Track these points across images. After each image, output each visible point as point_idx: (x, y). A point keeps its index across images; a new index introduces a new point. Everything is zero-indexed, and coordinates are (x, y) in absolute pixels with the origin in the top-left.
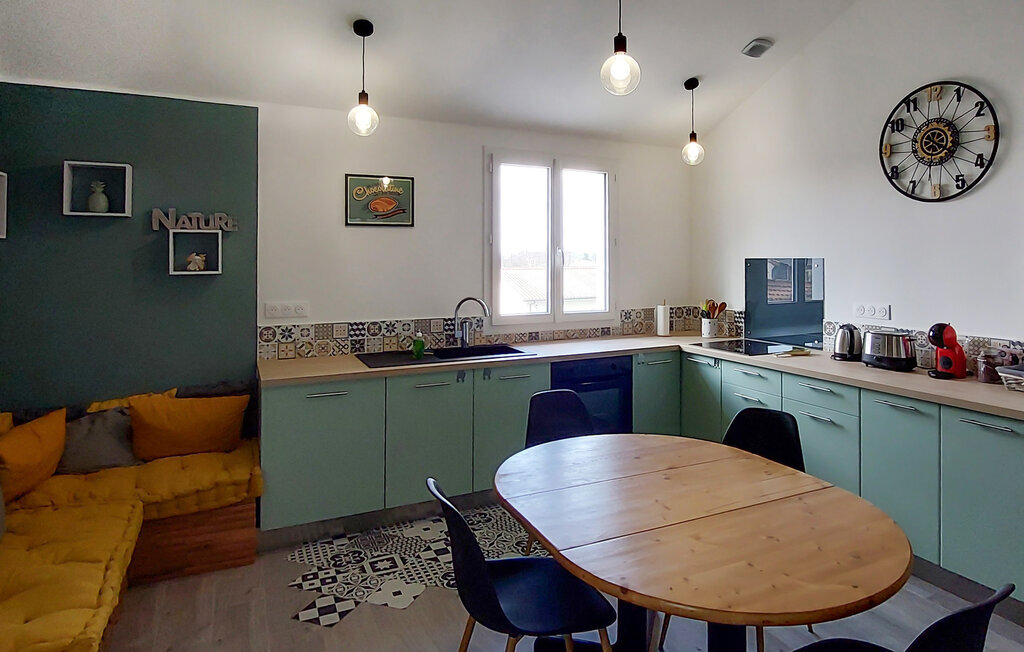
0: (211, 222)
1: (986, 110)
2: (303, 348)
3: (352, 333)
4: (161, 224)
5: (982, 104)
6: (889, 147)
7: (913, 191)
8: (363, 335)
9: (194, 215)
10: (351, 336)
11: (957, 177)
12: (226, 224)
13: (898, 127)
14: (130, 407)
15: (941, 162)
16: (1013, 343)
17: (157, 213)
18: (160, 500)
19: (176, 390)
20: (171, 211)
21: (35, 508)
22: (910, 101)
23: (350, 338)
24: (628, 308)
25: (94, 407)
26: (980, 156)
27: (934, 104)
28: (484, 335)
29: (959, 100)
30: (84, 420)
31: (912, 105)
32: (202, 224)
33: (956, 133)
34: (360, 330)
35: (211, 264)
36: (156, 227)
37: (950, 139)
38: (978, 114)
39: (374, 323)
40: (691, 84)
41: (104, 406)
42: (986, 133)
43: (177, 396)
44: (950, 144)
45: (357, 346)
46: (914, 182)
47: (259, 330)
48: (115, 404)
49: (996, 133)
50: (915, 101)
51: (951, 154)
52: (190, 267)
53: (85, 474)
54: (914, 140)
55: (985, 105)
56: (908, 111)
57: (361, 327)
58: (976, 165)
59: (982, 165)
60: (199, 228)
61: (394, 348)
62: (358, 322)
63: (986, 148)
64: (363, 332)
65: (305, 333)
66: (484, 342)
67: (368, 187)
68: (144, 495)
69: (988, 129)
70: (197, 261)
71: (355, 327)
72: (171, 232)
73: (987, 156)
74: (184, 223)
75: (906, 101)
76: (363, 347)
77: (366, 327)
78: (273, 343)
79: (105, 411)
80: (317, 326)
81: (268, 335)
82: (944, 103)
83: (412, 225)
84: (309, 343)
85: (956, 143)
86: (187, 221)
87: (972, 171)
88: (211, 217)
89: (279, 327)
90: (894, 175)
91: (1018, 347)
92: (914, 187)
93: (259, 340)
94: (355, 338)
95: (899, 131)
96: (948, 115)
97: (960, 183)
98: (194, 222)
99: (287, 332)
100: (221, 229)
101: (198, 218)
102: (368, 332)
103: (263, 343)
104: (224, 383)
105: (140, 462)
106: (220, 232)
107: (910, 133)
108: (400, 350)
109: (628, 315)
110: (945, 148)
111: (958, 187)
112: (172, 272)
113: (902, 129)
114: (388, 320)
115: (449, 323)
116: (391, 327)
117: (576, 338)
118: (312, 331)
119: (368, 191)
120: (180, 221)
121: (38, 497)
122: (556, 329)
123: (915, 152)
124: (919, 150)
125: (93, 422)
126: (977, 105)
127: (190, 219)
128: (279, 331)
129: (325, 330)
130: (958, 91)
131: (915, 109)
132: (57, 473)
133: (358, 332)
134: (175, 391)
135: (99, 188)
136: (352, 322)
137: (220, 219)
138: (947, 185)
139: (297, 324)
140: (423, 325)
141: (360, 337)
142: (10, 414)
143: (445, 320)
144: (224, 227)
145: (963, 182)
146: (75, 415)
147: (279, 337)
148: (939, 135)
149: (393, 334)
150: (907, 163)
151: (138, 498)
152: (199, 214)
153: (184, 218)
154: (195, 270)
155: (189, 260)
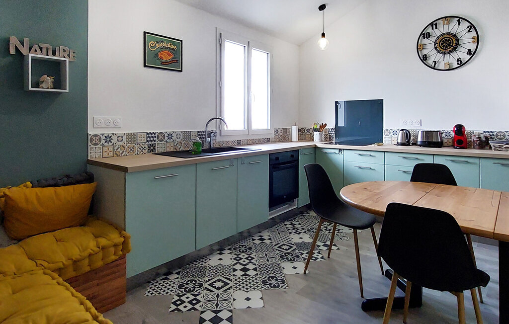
0: (57, 53)
1: (473, 30)
2: (119, 150)
3: (149, 139)
4: (17, 49)
5: (471, 27)
6: (422, 46)
7: (435, 66)
8: (155, 141)
9: (43, 45)
10: (148, 141)
11: (458, 59)
12: (69, 55)
13: (427, 36)
15: (450, 53)
16: (485, 132)
17: (14, 41)
19: (29, 182)
20: (26, 40)
22: (433, 25)
23: (147, 143)
24: (277, 128)
26: (470, 50)
27: (446, 26)
28: (217, 141)
29: (459, 24)
31: (434, 26)
32: (50, 52)
33: (457, 40)
34: (153, 137)
36: (12, 51)
37: (454, 42)
38: (469, 31)
39: (161, 133)
40: (322, 8)
42: (473, 40)
43: (33, 187)
44: (454, 45)
45: (152, 148)
46: (435, 62)
47: (89, 137)
49: (477, 40)
50: (436, 25)
51: (455, 49)
52: (44, 85)
54: (435, 43)
55: (472, 27)
56: (433, 29)
57: (153, 135)
58: (468, 54)
59: (470, 54)
60: (47, 55)
61: (172, 150)
62: (152, 132)
63: (473, 47)
64: (155, 139)
65: (120, 139)
66: (217, 146)
67: (157, 42)
69: (473, 38)
70: (47, 83)
71: (150, 135)
72: (30, 56)
73: (473, 50)
74: (36, 51)
75: (432, 24)
76: (155, 149)
77: (156, 135)
78: (99, 146)
80: (128, 135)
81: (95, 140)
82: (451, 26)
83: (181, 71)
84: (123, 146)
85: (457, 44)
86: (38, 50)
87: (465, 57)
88: (57, 49)
89: (103, 134)
90: (424, 59)
91: (487, 133)
92: (435, 64)
93: (89, 144)
94: (150, 143)
95: (427, 38)
96: (453, 32)
97: (459, 62)
98: (44, 51)
99: (108, 139)
100: (64, 57)
101: (47, 49)
102: (158, 138)
103: (92, 146)
104: (68, 176)
105: (16, 241)
106: (67, 60)
107: (433, 39)
108: (175, 150)
109: (276, 131)
110: (452, 46)
111: (458, 64)
112: (30, 88)
113: (429, 37)
114: (169, 131)
115: (201, 134)
116: (170, 136)
117: (257, 144)
118: (124, 137)
119: (157, 45)
120: (33, 49)
122: (249, 138)
123: (436, 48)
124: (438, 47)
126: (468, 27)
127: (41, 49)
128: (103, 138)
129: (132, 137)
130: (459, 21)
131: (436, 28)
133: (152, 139)
134: (29, 184)
136: (148, 132)
137: (64, 51)
138: (452, 63)
139: (114, 133)
140: (187, 135)
141: (153, 142)
143: (198, 132)
144: (67, 57)
145: (461, 61)
147: (103, 142)
148: (449, 40)
149: (172, 140)
150: (431, 54)
151: (43, 268)
152: (48, 46)
153: (36, 47)
154: (48, 88)
155: (41, 79)
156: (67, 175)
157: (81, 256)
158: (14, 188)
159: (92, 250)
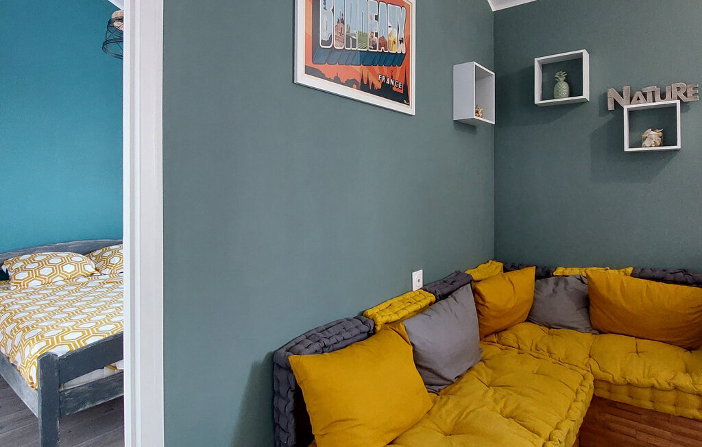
0: (668, 95)
4: (615, 101)
9: (648, 90)
12: (685, 94)
14: (587, 277)
17: (612, 94)
18: (611, 380)
19: (632, 269)
20: (626, 89)
21: (507, 347)
25: (559, 271)
30: (551, 280)
32: (658, 97)
35: (668, 138)
36: (611, 107)
41: (568, 271)
43: (632, 275)
48: (576, 271)
52: (646, 143)
53: (550, 328)
60: (654, 101)
68: (595, 368)
70: (652, 140)
72: (626, 108)
74: (638, 99)
79: (567, 276)
86: (642, 98)
88: (667, 88)
98: (649, 96)
100: (679, 98)
101: (653, 92)
105: (596, 332)
106: (678, 102)
112: (627, 150)
120: (635, 99)
121: (509, 337)
125: (557, 284)
127: (645, 95)
132: (528, 320)
134: (630, 270)
135: (561, 77)
137: (678, 89)
142: (501, 264)
144: (682, 96)
146: (543, 274)
151: (589, 369)
152: (655, 88)
153: (639, 94)
154: (651, 146)
155: (644, 136)
156: (684, 271)
157: (638, 380)
158: (610, 271)
159: (657, 381)
